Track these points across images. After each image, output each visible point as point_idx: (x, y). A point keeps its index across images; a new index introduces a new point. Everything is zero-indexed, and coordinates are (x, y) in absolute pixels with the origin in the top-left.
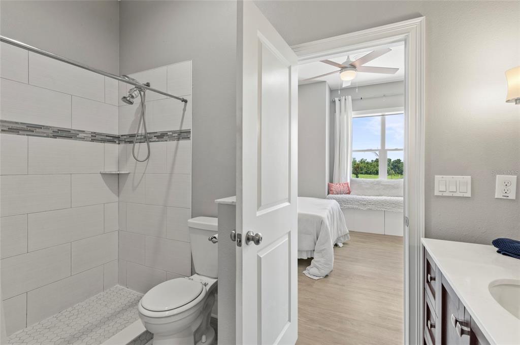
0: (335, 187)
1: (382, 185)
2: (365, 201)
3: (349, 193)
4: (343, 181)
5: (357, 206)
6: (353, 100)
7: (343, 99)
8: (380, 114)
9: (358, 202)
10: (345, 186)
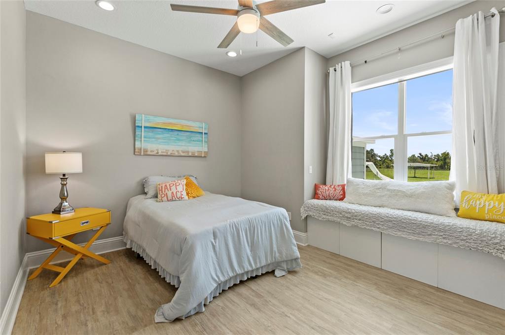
0: (323, 189)
1: (389, 190)
2: (349, 213)
3: (341, 199)
4: (338, 182)
5: (339, 220)
6: (352, 67)
7: (338, 67)
8: (396, 80)
9: (341, 213)
10: (337, 188)
